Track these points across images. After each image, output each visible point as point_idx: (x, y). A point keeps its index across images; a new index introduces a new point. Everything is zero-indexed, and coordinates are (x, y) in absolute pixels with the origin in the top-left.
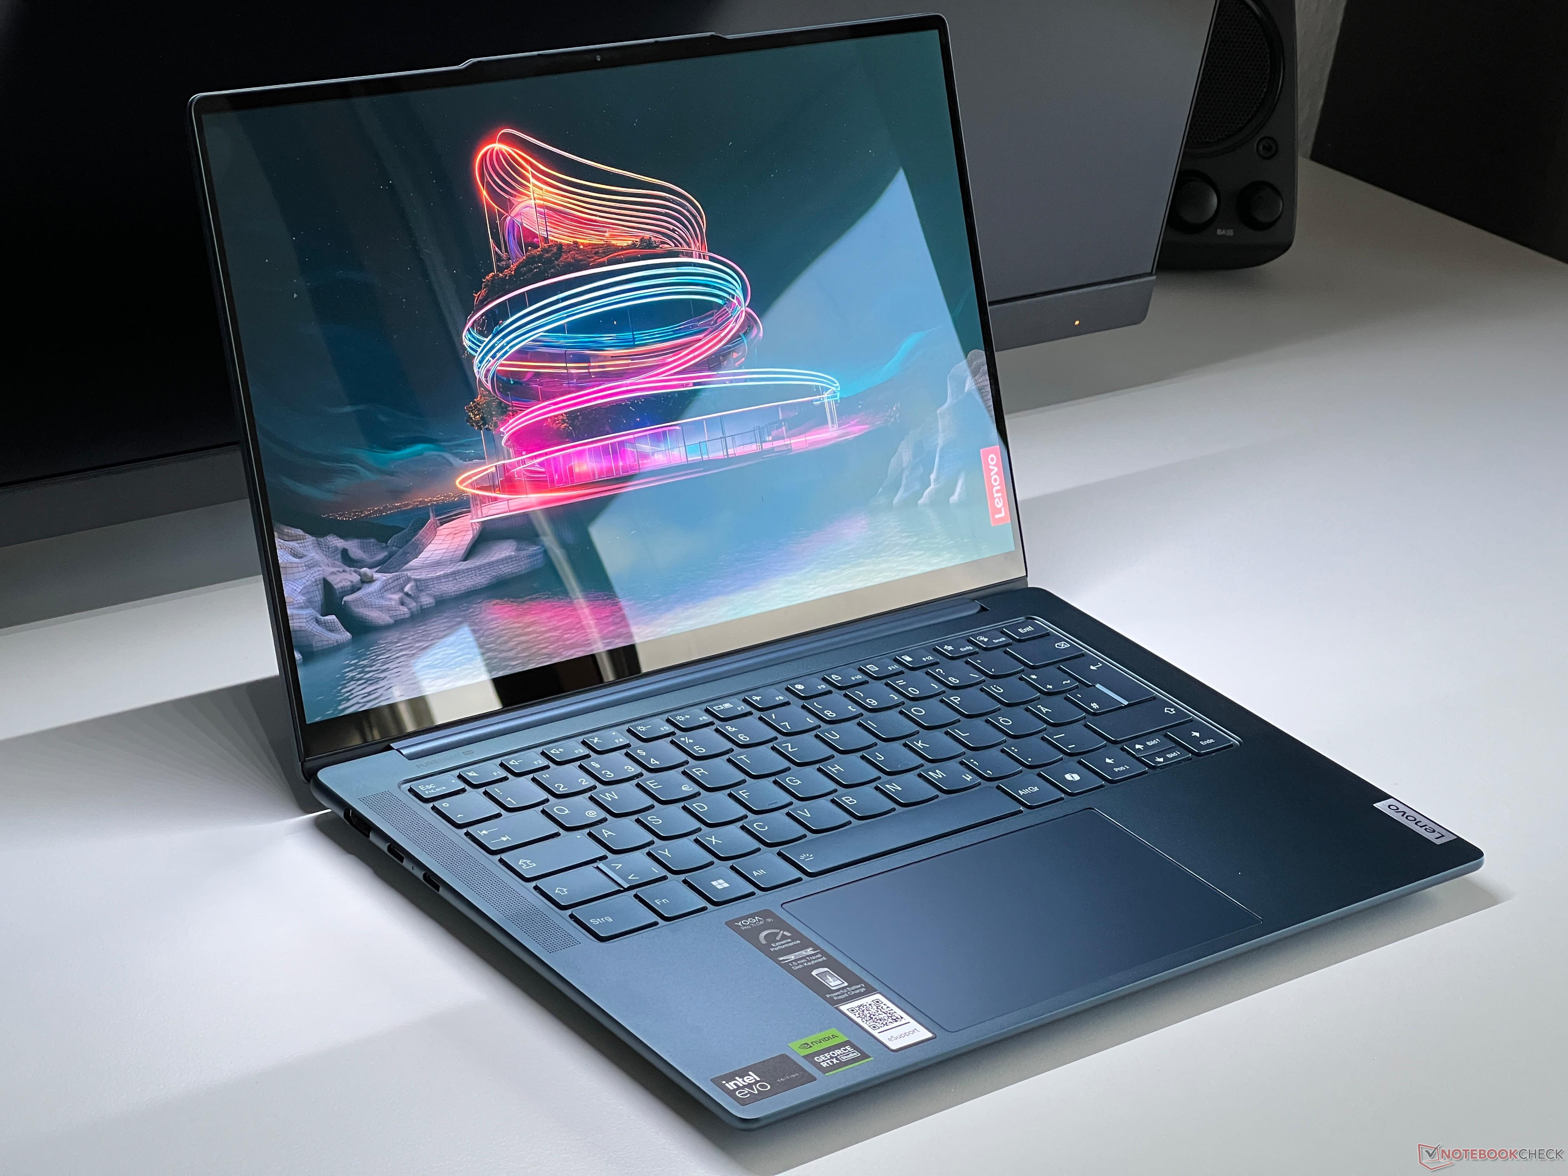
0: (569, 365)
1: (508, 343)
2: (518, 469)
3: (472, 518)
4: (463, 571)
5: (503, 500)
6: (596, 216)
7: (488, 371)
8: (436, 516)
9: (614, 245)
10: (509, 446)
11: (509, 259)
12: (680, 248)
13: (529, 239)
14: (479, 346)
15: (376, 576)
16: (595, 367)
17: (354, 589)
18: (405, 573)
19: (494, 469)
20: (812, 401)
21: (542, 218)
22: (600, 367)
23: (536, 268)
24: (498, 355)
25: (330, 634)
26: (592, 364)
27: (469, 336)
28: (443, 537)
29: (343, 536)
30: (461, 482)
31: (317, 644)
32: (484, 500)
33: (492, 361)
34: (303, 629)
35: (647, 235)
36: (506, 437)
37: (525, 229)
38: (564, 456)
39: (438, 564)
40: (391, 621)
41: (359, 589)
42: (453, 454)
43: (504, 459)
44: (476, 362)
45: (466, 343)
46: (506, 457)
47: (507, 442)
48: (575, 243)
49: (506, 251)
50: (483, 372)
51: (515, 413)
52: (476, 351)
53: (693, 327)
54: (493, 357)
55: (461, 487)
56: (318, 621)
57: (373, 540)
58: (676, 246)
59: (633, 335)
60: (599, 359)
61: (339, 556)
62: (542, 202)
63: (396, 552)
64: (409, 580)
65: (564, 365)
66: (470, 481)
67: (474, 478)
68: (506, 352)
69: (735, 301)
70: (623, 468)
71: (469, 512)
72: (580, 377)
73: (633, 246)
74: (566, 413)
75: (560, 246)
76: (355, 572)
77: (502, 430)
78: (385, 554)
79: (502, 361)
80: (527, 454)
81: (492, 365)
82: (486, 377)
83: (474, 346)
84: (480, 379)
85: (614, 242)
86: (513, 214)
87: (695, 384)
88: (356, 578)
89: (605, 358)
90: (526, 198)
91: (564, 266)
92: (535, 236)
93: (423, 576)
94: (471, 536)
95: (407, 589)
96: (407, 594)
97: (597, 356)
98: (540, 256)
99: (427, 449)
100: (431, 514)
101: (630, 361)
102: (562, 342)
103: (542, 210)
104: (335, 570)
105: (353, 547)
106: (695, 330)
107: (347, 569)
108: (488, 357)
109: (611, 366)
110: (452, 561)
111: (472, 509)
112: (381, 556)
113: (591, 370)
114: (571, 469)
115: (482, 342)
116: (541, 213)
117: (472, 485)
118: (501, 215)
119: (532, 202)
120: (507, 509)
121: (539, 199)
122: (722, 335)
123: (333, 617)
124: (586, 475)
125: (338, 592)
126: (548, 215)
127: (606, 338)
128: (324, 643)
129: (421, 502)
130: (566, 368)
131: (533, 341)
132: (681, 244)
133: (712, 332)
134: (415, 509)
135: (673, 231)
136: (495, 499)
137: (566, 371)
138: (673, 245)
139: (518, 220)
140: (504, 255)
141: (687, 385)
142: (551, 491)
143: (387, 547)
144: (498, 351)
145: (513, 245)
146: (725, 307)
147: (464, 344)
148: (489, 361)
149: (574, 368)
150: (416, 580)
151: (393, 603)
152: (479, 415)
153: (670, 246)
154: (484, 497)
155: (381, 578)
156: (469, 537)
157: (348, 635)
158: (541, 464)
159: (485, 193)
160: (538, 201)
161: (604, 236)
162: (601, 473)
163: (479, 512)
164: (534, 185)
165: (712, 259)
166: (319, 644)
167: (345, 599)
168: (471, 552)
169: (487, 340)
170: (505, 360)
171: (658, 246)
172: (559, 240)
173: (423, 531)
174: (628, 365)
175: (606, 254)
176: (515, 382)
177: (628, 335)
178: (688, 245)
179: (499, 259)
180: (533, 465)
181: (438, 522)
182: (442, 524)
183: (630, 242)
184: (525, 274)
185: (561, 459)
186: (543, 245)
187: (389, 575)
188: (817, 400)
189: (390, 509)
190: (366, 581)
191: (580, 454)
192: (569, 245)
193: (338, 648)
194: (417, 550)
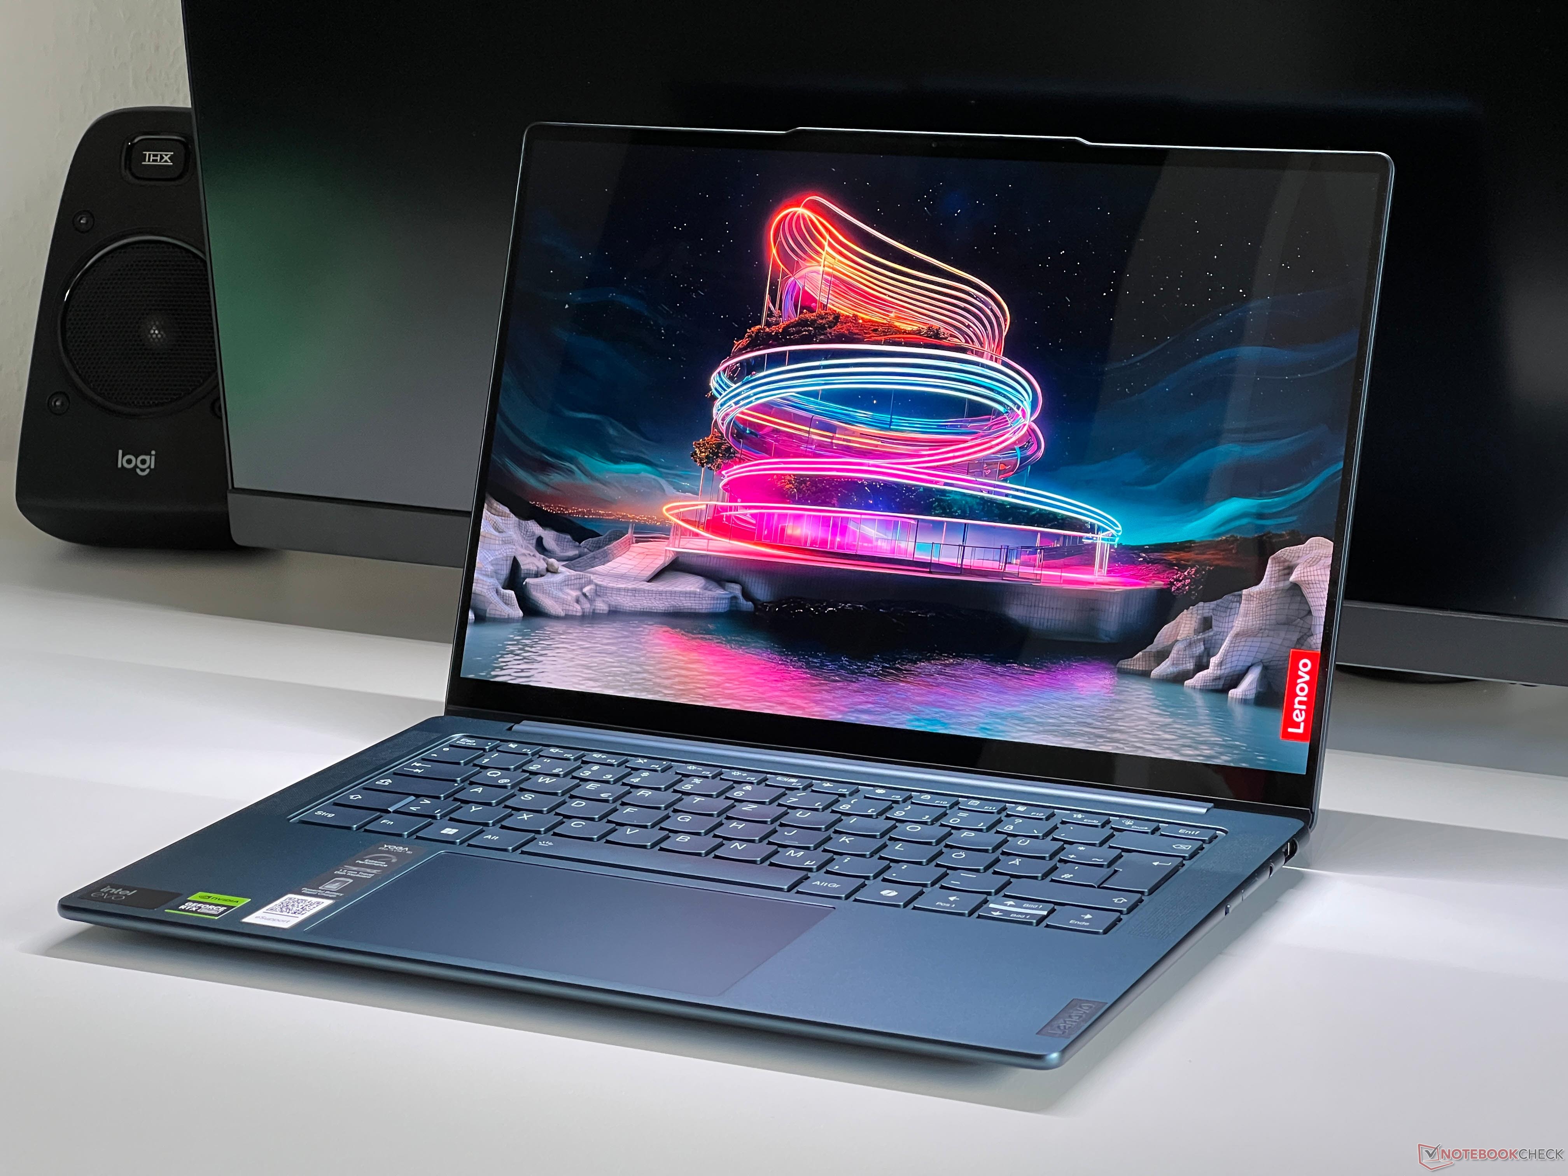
0: (812, 430)
1: (755, 394)
2: (728, 513)
3: (668, 546)
4: (644, 591)
5: (703, 537)
6: (885, 294)
7: (727, 415)
8: (635, 533)
9: (896, 327)
10: (726, 490)
11: (780, 317)
12: (969, 346)
13: (807, 302)
14: (725, 390)
15: (562, 569)
16: (839, 439)
17: (537, 575)
18: (589, 575)
19: (704, 507)
20: (1081, 537)
21: (826, 285)
22: (844, 440)
23: (805, 331)
24: (742, 403)
25: (505, 606)
26: (837, 436)
27: (718, 379)
28: (634, 554)
29: (543, 524)
30: (668, 510)
31: (491, 612)
32: (685, 532)
33: (734, 406)
34: (483, 594)
35: (936, 324)
36: (725, 480)
37: (805, 292)
38: (780, 515)
39: (622, 577)
40: (563, 614)
41: (542, 576)
42: (668, 481)
43: (717, 501)
44: (717, 404)
45: (713, 384)
46: (721, 499)
47: (725, 485)
48: (855, 316)
49: (780, 308)
50: (722, 414)
51: (741, 461)
52: (721, 394)
53: (961, 426)
54: (736, 403)
55: (667, 514)
56: (497, 592)
57: (569, 537)
58: (967, 342)
59: (891, 418)
60: (846, 432)
61: (534, 541)
62: (831, 270)
63: (585, 554)
64: (590, 582)
65: (808, 429)
66: (677, 511)
67: (682, 510)
68: (751, 402)
69: (1019, 412)
70: (839, 542)
71: (668, 539)
72: (820, 445)
73: (918, 332)
74: (794, 475)
75: (837, 317)
76: (544, 559)
77: (723, 472)
78: (576, 552)
79: (743, 409)
80: (742, 502)
81: (732, 411)
82: (723, 420)
83: (720, 389)
84: (716, 421)
85: (897, 324)
86: (797, 276)
87: (946, 484)
88: (543, 566)
89: (853, 433)
90: (815, 263)
91: (836, 336)
92: (815, 300)
93: (604, 584)
94: (661, 562)
95: (585, 590)
96: (585, 595)
97: (846, 429)
98: (813, 322)
99: (646, 471)
100: (630, 531)
101: (880, 443)
102: (812, 407)
103: (829, 278)
104: (527, 552)
105: (549, 537)
106: (963, 430)
107: (538, 554)
108: (731, 402)
109: (857, 442)
110: (636, 579)
111: (671, 537)
112: (572, 553)
113: (834, 441)
114: (783, 530)
115: (729, 387)
116: (827, 280)
117: (677, 516)
118: (785, 274)
119: (821, 269)
120: (706, 548)
121: (829, 267)
122: (994, 443)
123: (511, 593)
124: (797, 540)
125: (522, 572)
126: (834, 284)
127: (861, 414)
128: (498, 613)
129: (623, 517)
130: (808, 432)
131: (781, 398)
132: (973, 341)
133: (983, 436)
134: (616, 521)
135: (968, 327)
136: (696, 535)
137: (807, 435)
138: (964, 341)
139: (800, 284)
140: (776, 312)
141: (936, 483)
142: (755, 544)
143: (580, 546)
144: (743, 399)
145: (789, 304)
146: (1005, 415)
147: (711, 384)
148: (730, 406)
149: (816, 434)
150: (596, 585)
151: (569, 598)
152: (705, 453)
153: (961, 341)
154: (686, 529)
155: (565, 572)
156: (660, 562)
157: (521, 613)
158: (753, 516)
159: (774, 251)
160: (827, 269)
161: (888, 316)
162: (813, 543)
163: (677, 542)
164: (828, 253)
165: (1004, 364)
166: (493, 612)
167: (527, 580)
168: (657, 576)
169: (734, 386)
170: (748, 409)
171: (946, 338)
172: (838, 310)
173: (618, 543)
174: (877, 446)
175: (885, 333)
176: (751, 433)
177: (886, 417)
178: (981, 344)
179: (770, 314)
180: (745, 515)
181: (634, 540)
182: (637, 542)
183: (915, 328)
184: (793, 334)
185: (776, 517)
186: (819, 311)
187: (573, 572)
188: (1088, 538)
189: (593, 514)
190: (551, 570)
191: (798, 518)
192: (848, 317)
193: (507, 621)
194: (606, 559)
